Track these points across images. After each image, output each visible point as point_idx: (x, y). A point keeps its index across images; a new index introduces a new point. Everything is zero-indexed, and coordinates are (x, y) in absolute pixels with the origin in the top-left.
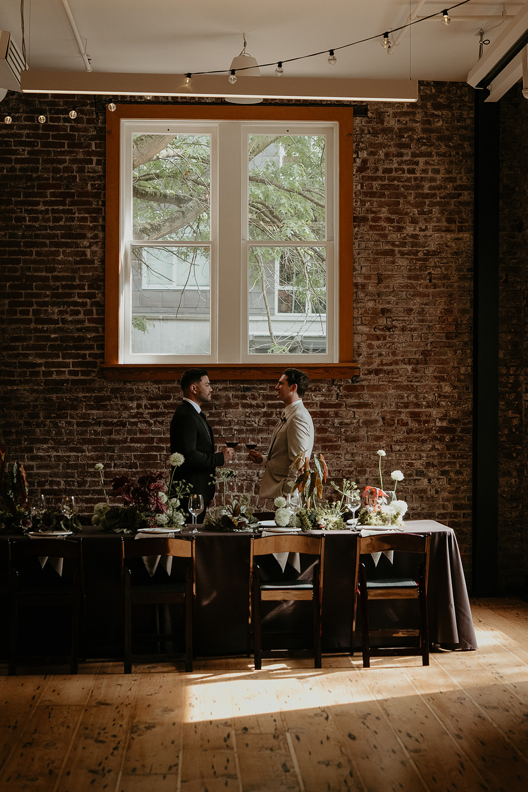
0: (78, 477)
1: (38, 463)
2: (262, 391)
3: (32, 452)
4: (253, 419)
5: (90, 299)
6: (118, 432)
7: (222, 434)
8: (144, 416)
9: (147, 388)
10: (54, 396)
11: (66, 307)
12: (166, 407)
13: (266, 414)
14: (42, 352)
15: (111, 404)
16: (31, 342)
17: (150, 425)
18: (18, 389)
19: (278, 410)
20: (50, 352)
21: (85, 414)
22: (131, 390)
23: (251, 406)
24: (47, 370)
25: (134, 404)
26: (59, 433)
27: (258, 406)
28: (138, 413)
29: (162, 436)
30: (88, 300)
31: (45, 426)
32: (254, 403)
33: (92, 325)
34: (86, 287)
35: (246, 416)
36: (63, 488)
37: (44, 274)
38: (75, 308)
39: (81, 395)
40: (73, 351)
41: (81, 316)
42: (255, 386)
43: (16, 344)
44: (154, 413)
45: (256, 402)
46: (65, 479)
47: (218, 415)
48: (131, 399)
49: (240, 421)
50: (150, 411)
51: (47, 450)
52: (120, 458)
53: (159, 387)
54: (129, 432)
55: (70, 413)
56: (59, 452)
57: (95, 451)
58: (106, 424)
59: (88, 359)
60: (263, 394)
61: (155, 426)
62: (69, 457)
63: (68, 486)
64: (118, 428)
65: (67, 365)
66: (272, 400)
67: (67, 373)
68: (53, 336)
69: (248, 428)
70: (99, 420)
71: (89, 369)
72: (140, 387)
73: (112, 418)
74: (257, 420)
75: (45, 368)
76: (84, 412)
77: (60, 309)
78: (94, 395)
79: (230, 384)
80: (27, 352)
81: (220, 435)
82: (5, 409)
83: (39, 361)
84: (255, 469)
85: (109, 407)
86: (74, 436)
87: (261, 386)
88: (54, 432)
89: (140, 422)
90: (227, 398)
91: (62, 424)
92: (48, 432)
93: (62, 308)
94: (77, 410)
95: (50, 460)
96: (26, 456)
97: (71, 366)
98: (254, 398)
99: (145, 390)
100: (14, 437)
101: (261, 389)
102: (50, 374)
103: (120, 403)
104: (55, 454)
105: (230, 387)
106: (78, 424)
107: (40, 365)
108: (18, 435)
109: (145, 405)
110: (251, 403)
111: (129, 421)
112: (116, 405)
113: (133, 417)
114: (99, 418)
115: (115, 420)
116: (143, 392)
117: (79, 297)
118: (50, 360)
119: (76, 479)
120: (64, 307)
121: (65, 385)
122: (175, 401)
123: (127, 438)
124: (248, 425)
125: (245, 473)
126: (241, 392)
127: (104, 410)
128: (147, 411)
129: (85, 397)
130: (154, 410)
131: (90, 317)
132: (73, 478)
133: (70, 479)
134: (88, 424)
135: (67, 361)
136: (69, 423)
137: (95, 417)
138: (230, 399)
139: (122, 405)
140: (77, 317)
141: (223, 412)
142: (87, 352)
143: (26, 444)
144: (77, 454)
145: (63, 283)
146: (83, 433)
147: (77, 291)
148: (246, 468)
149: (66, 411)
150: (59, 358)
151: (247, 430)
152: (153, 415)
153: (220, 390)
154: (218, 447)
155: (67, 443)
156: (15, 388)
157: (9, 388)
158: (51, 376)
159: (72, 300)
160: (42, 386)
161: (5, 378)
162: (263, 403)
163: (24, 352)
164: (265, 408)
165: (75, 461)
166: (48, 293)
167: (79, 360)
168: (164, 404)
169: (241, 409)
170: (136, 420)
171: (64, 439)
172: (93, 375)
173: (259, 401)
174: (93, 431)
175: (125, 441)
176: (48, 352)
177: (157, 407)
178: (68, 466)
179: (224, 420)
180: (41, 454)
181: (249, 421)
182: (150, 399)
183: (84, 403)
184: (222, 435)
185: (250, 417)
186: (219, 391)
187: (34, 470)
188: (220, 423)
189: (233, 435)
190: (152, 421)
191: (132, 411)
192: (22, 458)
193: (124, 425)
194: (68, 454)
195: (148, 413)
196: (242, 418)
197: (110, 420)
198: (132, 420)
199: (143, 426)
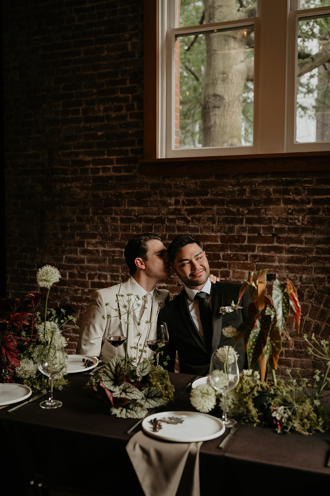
0: (122, 272)
1: (88, 257)
2: (307, 185)
3: (84, 246)
4: (296, 217)
5: (132, 94)
6: (157, 229)
7: (261, 233)
8: (182, 212)
9: (184, 183)
10: (101, 194)
11: (110, 104)
12: (203, 203)
13: (310, 211)
14: (90, 150)
15: (150, 200)
16: (81, 141)
17: (187, 222)
18: (71, 187)
19: (326, 206)
20: (97, 149)
21: (127, 210)
22: (169, 186)
23: (293, 202)
24: (94, 167)
25: (172, 200)
26: (105, 229)
27: (302, 202)
28: (176, 209)
29: (200, 234)
30: (130, 95)
31: (93, 221)
32: (298, 198)
33: (133, 120)
34: (128, 82)
35: (289, 214)
36: (110, 282)
37: (91, 72)
38: (118, 104)
39: (124, 191)
40: (117, 148)
41: (124, 112)
42: (299, 178)
43: (69, 143)
44: (191, 209)
45: (300, 197)
46: (111, 273)
47: (258, 212)
48: (170, 196)
49: (282, 218)
50: (188, 207)
51: (95, 245)
53: (196, 182)
54: (168, 229)
55: (115, 209)
56: (105, 247)
58: (147, 220)
59: (131, 155)
60: (309, 189)
61: (192, 223)
62: (114, 252)
63: (114, 280)
64: (158, 224)
65: (111, 162)
66: (319, 195)
67: (111, 170)
68: (99, 134)
69: (291, 227)
70: (140, 216)
71: (131, 165)
72: (178, 183)
73: (152, 214)
74: (300, 218)
75: (93, 165)
76: (126, 208)
77: (106, 106)
78: (135, 191)
79: (270, 177)
80: (79, 150)
81: (259, 234)
82: (61, 205)
83: (88, 159)
84: (297, 273)
85: (149, 203)
86: (118, 231)
87: (307, 179)
88: (101, 228)
89: (178, 219)
90: (268, 193)
91: (108, 219)
92: (97, 228)
93: (107, 105)
94: (120, 206)
95: (99, 255)
96: (79, 250)
97: (115, 163)
98: (298, 193)
99: (182, 186)
100: (69, 231)
101: (306, 182)
102: (97, 170)
103: (159, 199)
104: (102, 248)
105: (271, 181)
106: (122, 220)
107: (88, 163)
108: (72, 230)
109: (183, 201)
110: (294, 199)
111: (168, 218)
112: (156, 201)
113: (172, 214)
114: (140, 215)
115: (155, 217)
116: (180, 188)
117: (122, 93)
118: (97, 157)
119: (120, 274)
120: (108, 104)
121: (110, 182)
122: (213, 197)
123: (165, 235)
124: (291, 224)
125: (286, 277)
126: (283, 186)
127: (144, 207)
128: (185, 207)
129: (127, 193)
130: (192, 207)
131: (131, 112)
132: (117, 272)
133: (115, 274)
134: (129, 221)
135: (112, 157)
136: (114, 219)
137: (137, 214)
138: (271, 194)
139: (160, 202)
140: (119, 113)
141: (263, 208)
142: (129, 148)
143: (78, 238)
144: (121, 250)
145: (107, 79)
146: (126, 229)
147: (119, 86)
148: (287, 271)
149: (111, 208)
150: (104, 155)
151: (289, 228)
152: (190, 212)
153: (259, 184)
154: (257, 247)
155: (112, 238)
156: (69, 185)
157: (64, 185)
158: (98, 173)
159: (116, 95)
160: (90, 183)
161: (61, 176)
162: (309, 199)
163: (75, 151)
164: (311, 204)
165: (119, 256)
166: (94, 91)
167: (122, 156)
168: (201, 199)
169: (282, 205)
170: (174, 217)
171: (109, 235)
172: (135, 171)
173: (304, 196)
174: (134, 228)
176: (95, 149)
177: (195, 203)
178: (113, 261)
179: (264, 218)
180: (91, 248)
181: (291, 219)
182: (187, 195)
183: (127, 200)
184: (261, 234)
185: (292, 214)
186: (258, 185)
187: (85, 264)
188: (260, 221)
189: (273, 234)
190: (189, 218)
191: (170, 207)
192: (75, 252)
193: (163, 222)
194: (113, 249)
195: (186, 210)
196: (284, 215)
197: (150, 216)
198: (171, 217)
199: (181, 223)
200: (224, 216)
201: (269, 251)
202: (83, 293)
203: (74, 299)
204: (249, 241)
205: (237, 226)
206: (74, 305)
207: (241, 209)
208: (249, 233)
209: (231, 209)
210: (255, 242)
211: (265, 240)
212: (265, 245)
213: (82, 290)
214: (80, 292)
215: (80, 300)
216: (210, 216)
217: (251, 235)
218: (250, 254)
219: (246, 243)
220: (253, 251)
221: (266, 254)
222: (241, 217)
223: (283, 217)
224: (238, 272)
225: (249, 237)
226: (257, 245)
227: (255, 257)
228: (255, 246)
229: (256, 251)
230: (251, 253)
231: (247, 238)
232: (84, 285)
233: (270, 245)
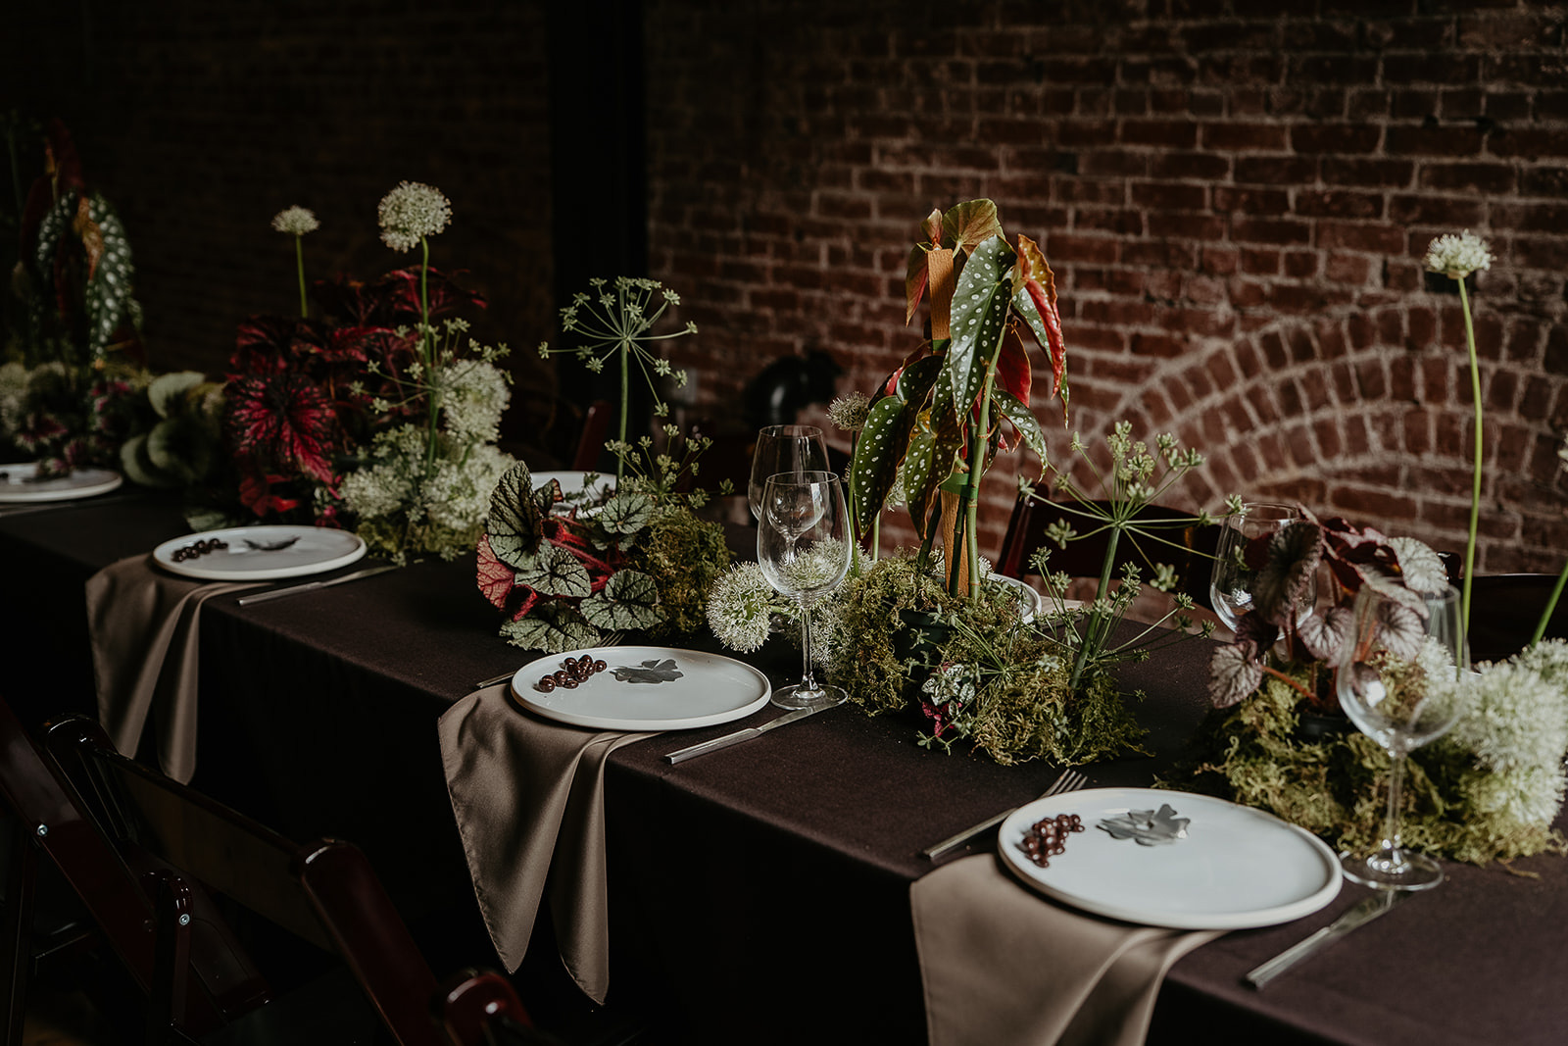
1: (881, 197)
3: (870, 161)
6: (1090, 103)
7: (1437, 115)
8: (1173, 42)
17: (1187, 75)
21: (1000, 38)
26: (933, 104)
28: (1151, 32)
29: (1225, 118)
31: (899, 77)
35: (1543, 40)
44: (1202, 30)
47: (1430, 34)
49: (1517, 58)
50: (1192, 24)
51: (901, 157)
52: (1092, 194)
54: (1126, 102)
55: (962, 35)
56: (931, 164)
57: (1024, 166)
58: (1060, 72)
61: (1201, 79)
64: (1090, 87)
69: (1546, 90)
70: (1037, 58)
73: (1074, 51)
76: (997, 30)
81: (1431, 120)
82: (809, 26)
84: (1558, 268)
86: (970, 111)
88: (920, 100)
89: (1159, 66)
91: (941, 72)
92: (907, 100)
94: (979, 24)
95: (911, 191)
96: (855, 173)
100: (830, 111)
104: (922, 169)
106: (985, 74)
108: (839, 109)
111: (1125, 63)
112: (1088, 2)
113: (1138, 47)
114: (1038, 53)
115: (1083, 59)
123: (1113, 124)
124: (1549, 80)
125: (1513, 279)
127: (1051, 25)
128: (1181, 24)
130: (1204, 22)
134: (1005, 74)
136: (959, 71)
137: (1028, 51)
141: (1448, 22)
143: (854, 135)
146: (992, 103)
148: (1519, 260)
149: (952, 30)
151: (1539, 97)
152: (1199, 40)
154: (1417, 168)
155: (951, 135)
169: (1521, 9)
170: (1145, 58)
171: (943, 122)
174: (1018, 99)
175: (1106, 134)
179: (1451, 58)
180: (889, 169)
181: (1552, 61)
184: (1435, 121)
185: (1557, 43)
187: (871, 219)
188: (1433, 70)
189: (1480, 120)
190: (1193, 63)
191: (1135, 25)
192: (845, 180)
193: (1109, 79)
194: (953, 172)
195: (1186, 33)
196: (1526, 48)
197: (1069, 58)
198: (1134, 59)
199: (1163, 81)
200: (1311, 54)
201: (1458, 185)
202: (867, 314)
203: (841, 332)
204: (1390, 147)
205: (1351, 91)
206: (839, 353)
207: (1370, 27)
208: (1394, 115)
209: (1337, 26)
210: (1411, 149)
211: (1446, 142)
212: (1447, 161)
213: (861, 303)
214: (856, 310)
215: (855, 335)
216: (1260, 54)
217: (1400, 122)
218: (1389, 193)
219: (1379, 153)
220: (1404, 182)
221: (1448, 195)
222: (1369, 54)
223: (1522, 53)
224: (1344, 259)
225: (1391, 131)
226: (1420, 160)
227: (1404, 204)
228: (1409, 166)
229: (1414, 182)
230: (1395, 191)
231: (1383, 133)
232: (868, 287)
233: (1465, 160)
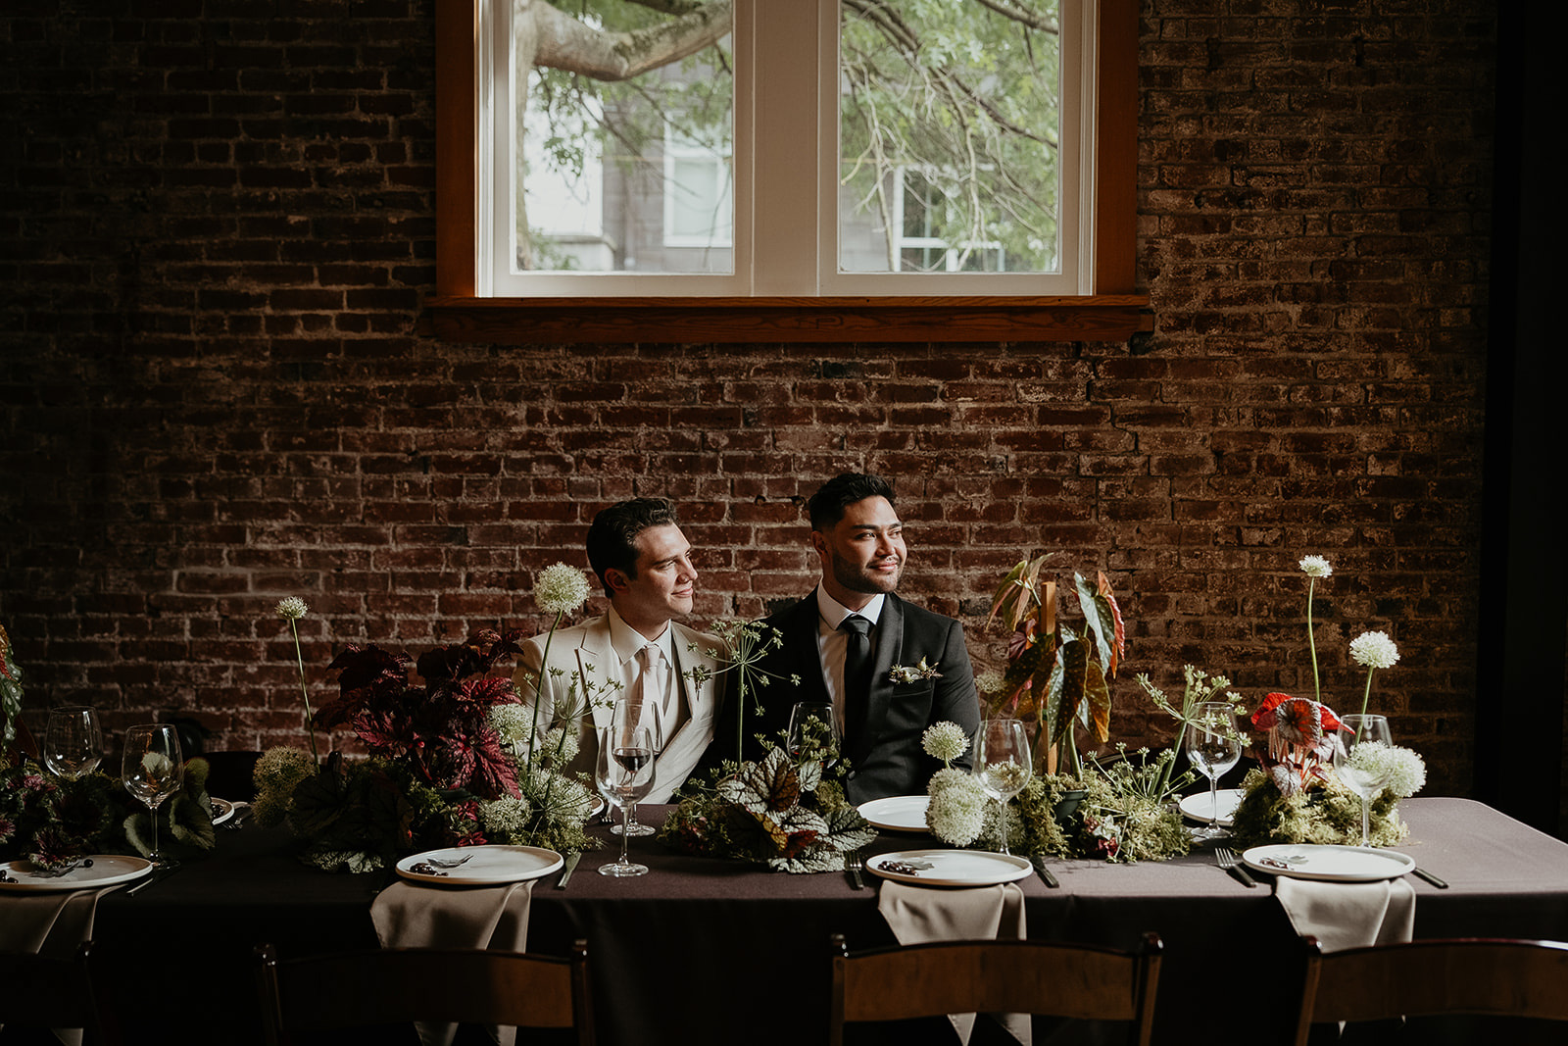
0: (368, 610)
1: (257, 572)
2: (876, 376)
3: (243, 541)
4: (850, 453)
5: (396, 116)
6: (476, 488)
7: (765, 495)
8: (549, 443)
9: (556, 366)
10: (299, 389)
11: (328, 137)
12: (608, 417)
13: (886, 441)
14: (263, 263)
15: (455, 409)
16: (235, 236)
17: (565, 467)
18: (199, 368)
19: (921, 428)
20: (287, 263)
21: (384, 437)
22: (512, 371)
23: (844, 417)
24: (279, 313)
25: (520, 411)
26: (315, 490)
27: (865, 417)
28: (530, 434)
29: (599, 499)
30: (391, 119)
31: (275, 468)
32: (854, 408)
33: (401, 188)
34: (385, 82)
35: (833, 446)
36: (329, 642)
37: (265, 43)
38: (356, 141)
39: (373, 384)
40: (350, 262)
41: (372, 163)
42: (858, 360)
43: (193, 242)
44: (576, 434)
45: (859, 405)
46: (332, 616)
47: (755, 441)
48: (513, 397)
49: (816, 458)
50: (566, 430)
51: (280, 537)
52: (483, 558)
53: (589, 364)
54: (508, 488)
55: (344, 434)
56: (314, 542)
57: (414, 540)
58: (444, 464)
59: (393, 283)
60: (880, 385)
61: (578, 470)
62: (341, 554)
63: (342, 635)
64: (477, 476)
65: (333, 302)
66: (906, 402)
67: (333, 323)
68: (293, 219)
70: (423, 454)
71: (396, 311)
72: (537, 364)
73: (459, 448)
74: (862, 456)
75: (273, 308)
76: (381, 430)
77: (313, 142)
78: (409, 384)
79: (786, 355)
80: (224, 263)
81: (760, 497)
82: (165, 422)
83: (256, 288)
85: (451, 418)
86: (355, 496)
87: (875, 362)
88: (300, 487)
89: (538, 460)
90: (780, 394)
91: (323, 462)
92: (286, 488)
93: (317, 140)
94: (363, 425)
95: (292, 565)
96: (225, 552)
97: (345, 303)
98: (854, 395)
99: (549, 372)
100: (193, 498)
101: (873, 369)
102: (289, 324)
103: (481, 405)
104: (304, 546)
105: (787, 363)
106: (368, 466)
107: (260, 300)
108: (204, 495)
109: (551, 414)
110: (846, 410)
111: (507, 458)
112: (471, 411)
113: (519, 446)
114: (423, 449)
115: (469, 455)
116: (543, 378)
117: (365, 110)
118: (287, 286)
119: (362, 615)
120: (323, 138)
121: (329, 356)
122: (635, 403)
123: (501, 504)
126: (819, 378)
127: (436, 427)
128: (557, 430)
129: (383, 390)
130: (577, 429)
131: (395, 165)
132: (353, 612)
133: (346, 617)
134: (393, 466)
135: (334, 288)
136: (341, 463)
137: (413, 447)
138: (787, 398)
139: (485, 414)
140: (357, 166)
141: (768, 433)
142: (389, 265)
143: (224, 518)
144: (365, 548)
145: (320, 69)
146: (379, 489)
147: (358, 92)
149: (333, 429)
150: (311, 279)
152: (573, 442)
153: (758, 372)
154: (754, 531)
155: (336, 516)
156: (193, 364)
157: (176, 364)
158: (291, 330)
159: (346, 116)
160: (265, 359)
161: (166, 336)
162: (880, 410)
163: (214, 264)
164: (886, 423)
165: (358, 566)
166: (278, 98)
167: (367, 287)
168: (601, 409)
169: (816, 426)
170: (526, 454)
171: (327, 506)
172: (407, 327)
173: (868, 404)
174: (406, 486)
175: (496, 512)
176: (281, 263)
177: (584, 418)
178: (340, 580)
179: (771, 457)
180: (267, 547)
181: (840, 459)
182: (564, 395)
183: (383, 408)
184: (764, 499)
185: (842, 448)
186: (755, 375)
187: (246, 591)
188: (760, 464)
189: (795, 499)
190: (570, 459)
191: (514, 429)
192: (215, 558)
193: (494, 469)
194: (339, 547)
195: (560, 436)
196: (822, 451)
197: (455, 454)
198: (516, 455)
199: (544, 472)
200: (667, 453)
201: (785, 541)
202: (242, 676)
203: (207, 696)
204: (733, 517)
205: (701, 479)
206: (212, 715)
207: (710, 435)
208: (733, 495)
209: (685, 434)
210: (749, 518)
211: (773, 512)
212: (774, 525)
213: (235, 668)
214: (229, 674)
215: (231, 697)
216: (627, 453)
217: (739, 500)
218: (735, 548)
219: (725, 522)
220: (745, 540)
221: (777, 548)
222: (711, 454)
223: (819, 454)
224: (705, 597)
225: (733, 507)
226: (755, 526)
227: (749, 556)
228: (747, 530)
229: (753, 540)
230: (739, 547)
231: (727, 508)
232: (245, 653)
233: (787, 525)
